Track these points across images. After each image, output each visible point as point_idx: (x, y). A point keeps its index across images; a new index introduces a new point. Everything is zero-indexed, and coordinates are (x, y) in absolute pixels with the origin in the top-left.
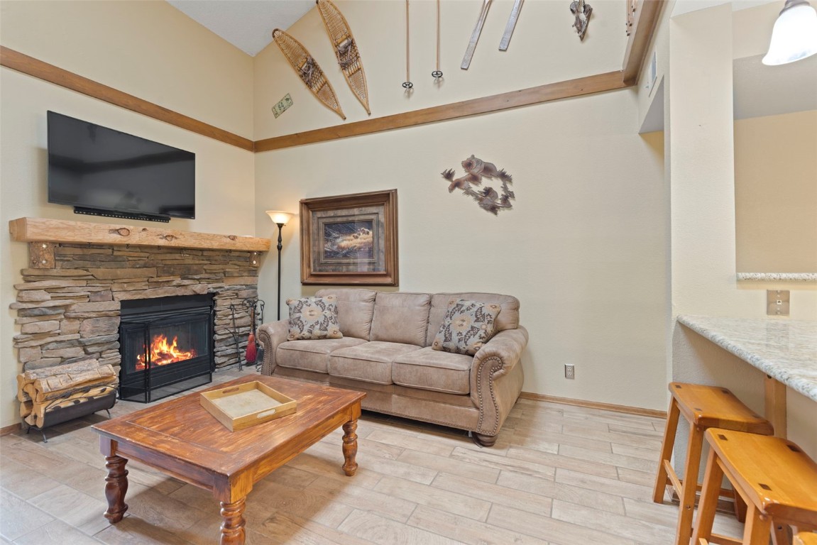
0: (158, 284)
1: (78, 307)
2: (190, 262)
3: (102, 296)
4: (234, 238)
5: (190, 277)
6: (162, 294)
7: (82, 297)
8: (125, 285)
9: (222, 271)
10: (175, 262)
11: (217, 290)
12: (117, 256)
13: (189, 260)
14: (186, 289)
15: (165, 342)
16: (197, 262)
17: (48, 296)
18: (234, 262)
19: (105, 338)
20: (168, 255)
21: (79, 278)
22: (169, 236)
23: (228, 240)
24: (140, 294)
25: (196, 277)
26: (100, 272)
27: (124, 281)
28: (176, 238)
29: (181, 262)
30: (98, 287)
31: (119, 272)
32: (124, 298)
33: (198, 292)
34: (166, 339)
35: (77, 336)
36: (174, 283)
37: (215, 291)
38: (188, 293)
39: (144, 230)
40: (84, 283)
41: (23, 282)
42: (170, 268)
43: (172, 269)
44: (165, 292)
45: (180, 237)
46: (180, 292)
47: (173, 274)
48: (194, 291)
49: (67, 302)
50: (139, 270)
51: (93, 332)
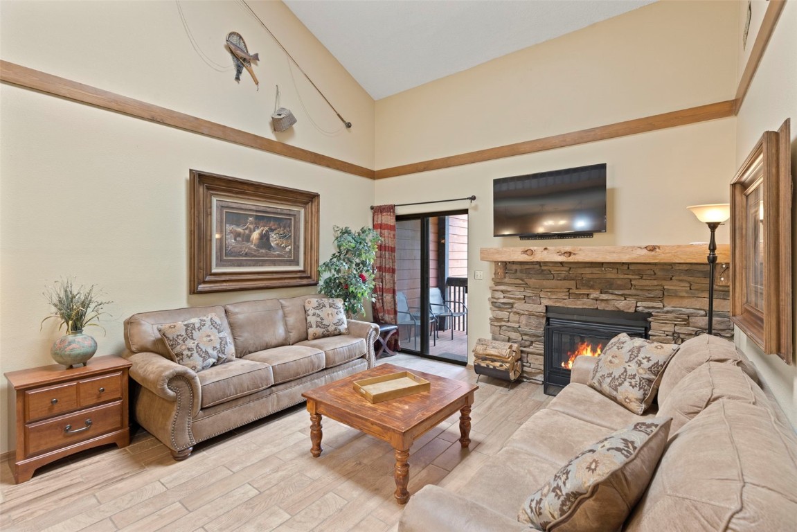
0: (578, 296)
1: (519, 306)
2: (613, 276)
3: (533, 300)
4: (653, 249)
5: (611, 291)
6: (579, 305)
7: (519, 299)
8: (549, 294)
9: (661, 288)
10: (595, 276)
11: (651, 310)
12: (543, 270)
13: (611, 274)
14: (608, 303)
15: (589, 349)
16: (622, 276)
17: (502, 295)
18: (681, 278)
19: (533, 331)
20: (587, 269)
21: (517, 285)
22: (566, 253)
23: (645, 251)
24: (560, 302)
25: (616, 292)
26: (532, 282)
27: (548, 290)
28: (575, 254)
29: (602, 276)
30: (529, 293)
31: (545, 282)
32: (548, 304)
33: (622, 309)
34: (590, 347)
35: (517, 325)
36: (592, 297)
37: (646, 311)
38: (609, 308)
39: (545, 249)
40: (522, 290)
41: (494, 286)
42: (590, 281)
43: (591, 283)
44: (583, 304)
45: (579, 252)
46: (601, 306)
47: (592, 287)
48: (618, 308)
49: (511, 301)
50: (561, 282)
51: (527, 325)
